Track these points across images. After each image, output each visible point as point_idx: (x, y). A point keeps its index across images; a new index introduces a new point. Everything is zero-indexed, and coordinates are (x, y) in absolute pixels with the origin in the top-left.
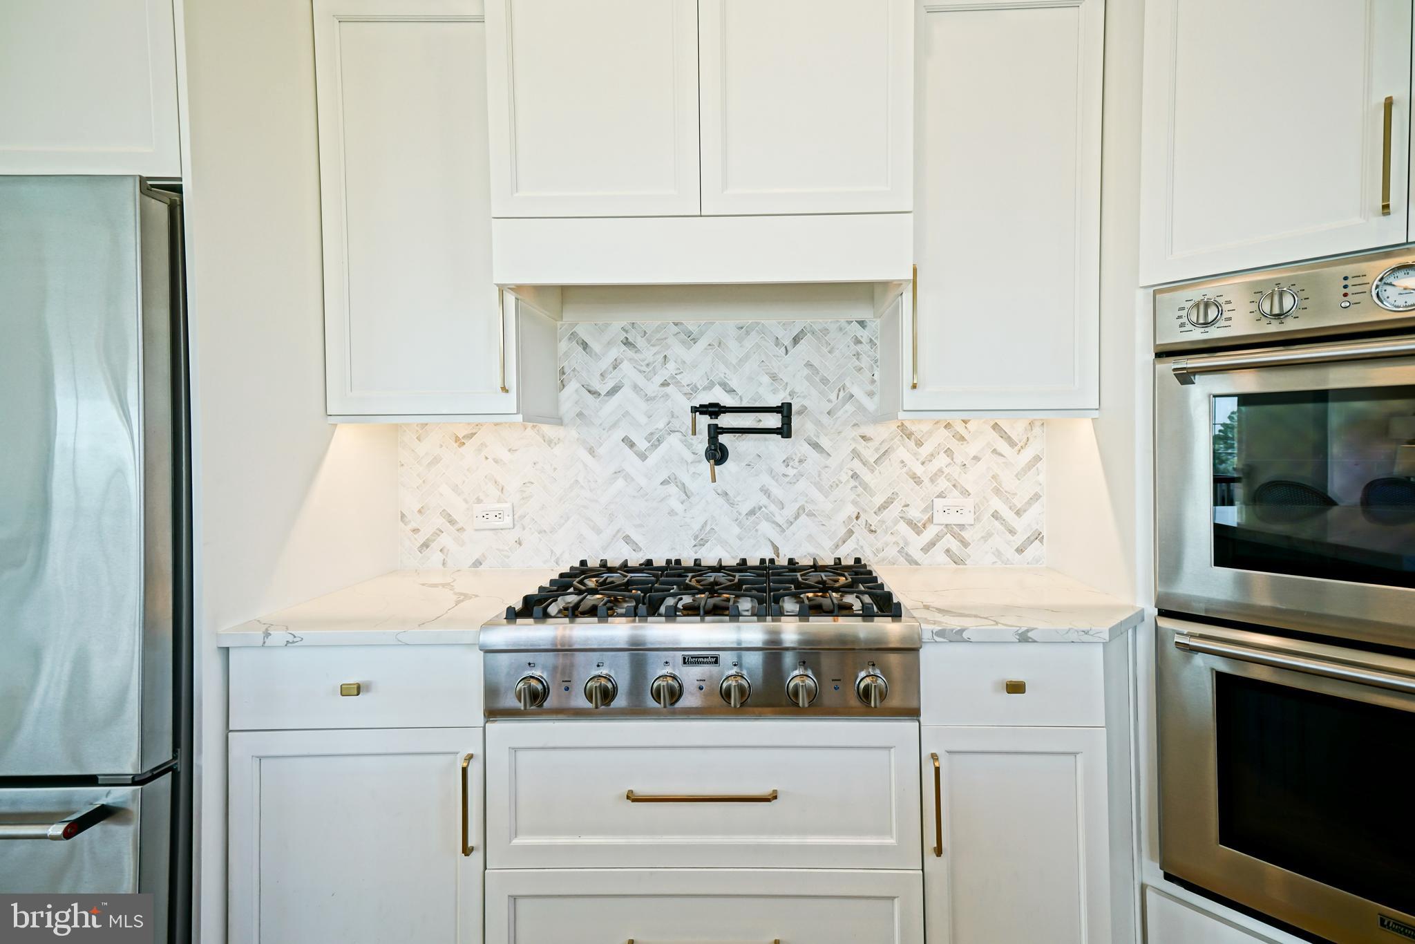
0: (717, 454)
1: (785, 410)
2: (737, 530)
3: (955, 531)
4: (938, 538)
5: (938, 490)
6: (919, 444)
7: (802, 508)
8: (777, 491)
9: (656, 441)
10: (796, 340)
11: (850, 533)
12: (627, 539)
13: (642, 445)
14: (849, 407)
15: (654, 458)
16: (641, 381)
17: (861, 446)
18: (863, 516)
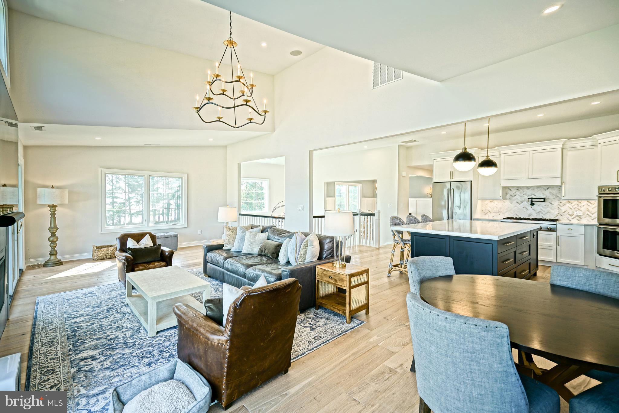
0: (532, 204)
1: (544, 199)
2: (536, 214)
3: (579, 216)
4: (575, 217)
5: (575, 210)
6: (572, 203)
7: (548, 212)
8: (543, 209)
9: (522, 202)
10: (547, 189)
11: (557, 216)
12: (517, 215)
13: (520, 203)
14: (558, 198)
15: (522, 204)
16: (520, 194)
17: (560, 204)
18: (560, 214)
